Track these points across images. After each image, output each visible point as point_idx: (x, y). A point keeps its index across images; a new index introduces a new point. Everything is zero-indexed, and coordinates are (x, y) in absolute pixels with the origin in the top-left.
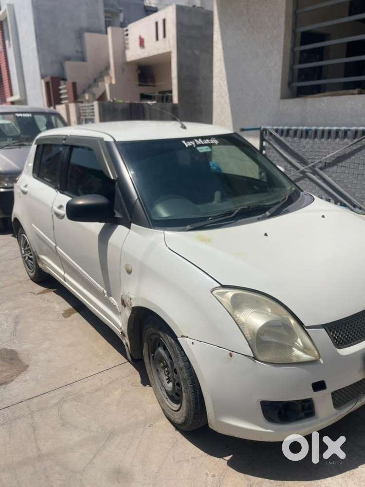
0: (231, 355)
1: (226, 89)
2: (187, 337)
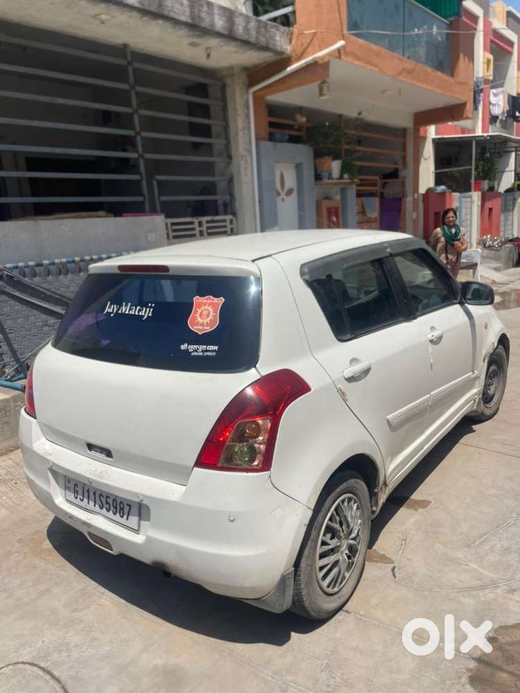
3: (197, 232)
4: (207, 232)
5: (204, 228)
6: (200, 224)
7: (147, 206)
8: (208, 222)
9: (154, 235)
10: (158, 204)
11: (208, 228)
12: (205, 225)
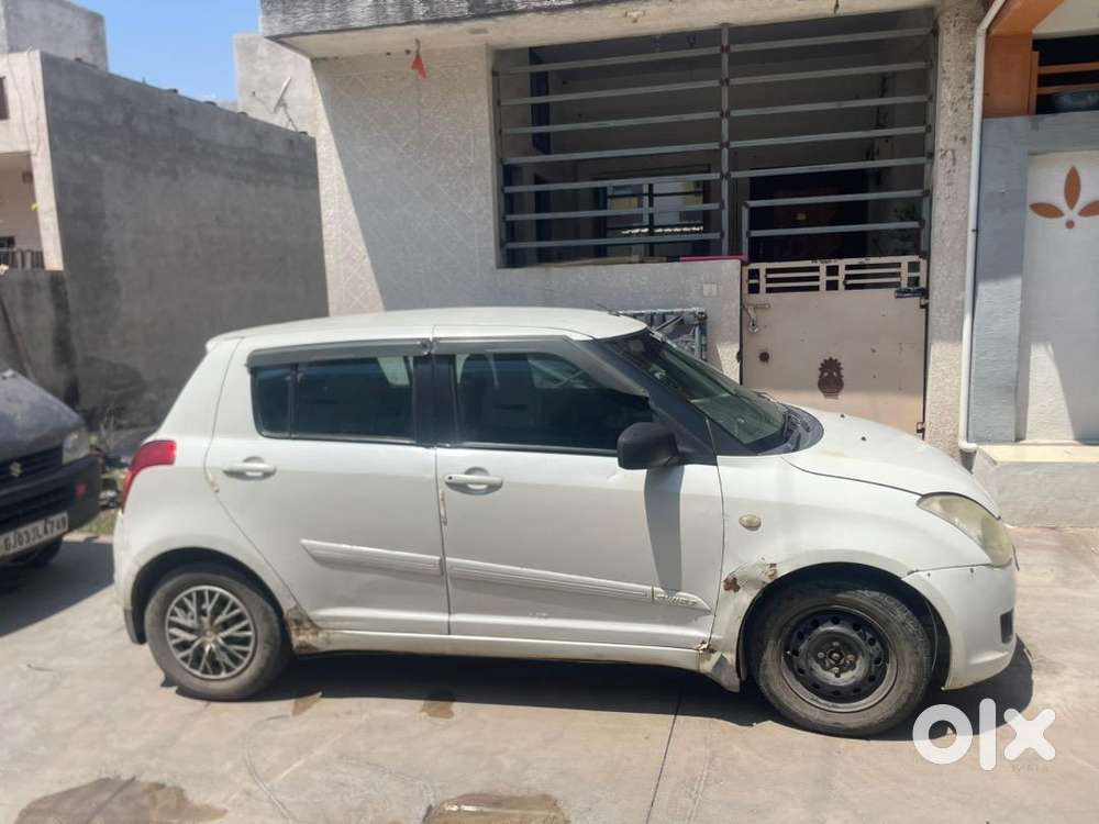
0: (972, 571)
1: (362, 247)
2: (917, 571)
3: (822, 284)
4: (844, 282)
5: (840, 278)
6: (833, 271)
7: (725, 247)
8: (848, 267)
9: (714, 287)
10: (745, 240)
11: (848, 277)
12: (842, 272)
